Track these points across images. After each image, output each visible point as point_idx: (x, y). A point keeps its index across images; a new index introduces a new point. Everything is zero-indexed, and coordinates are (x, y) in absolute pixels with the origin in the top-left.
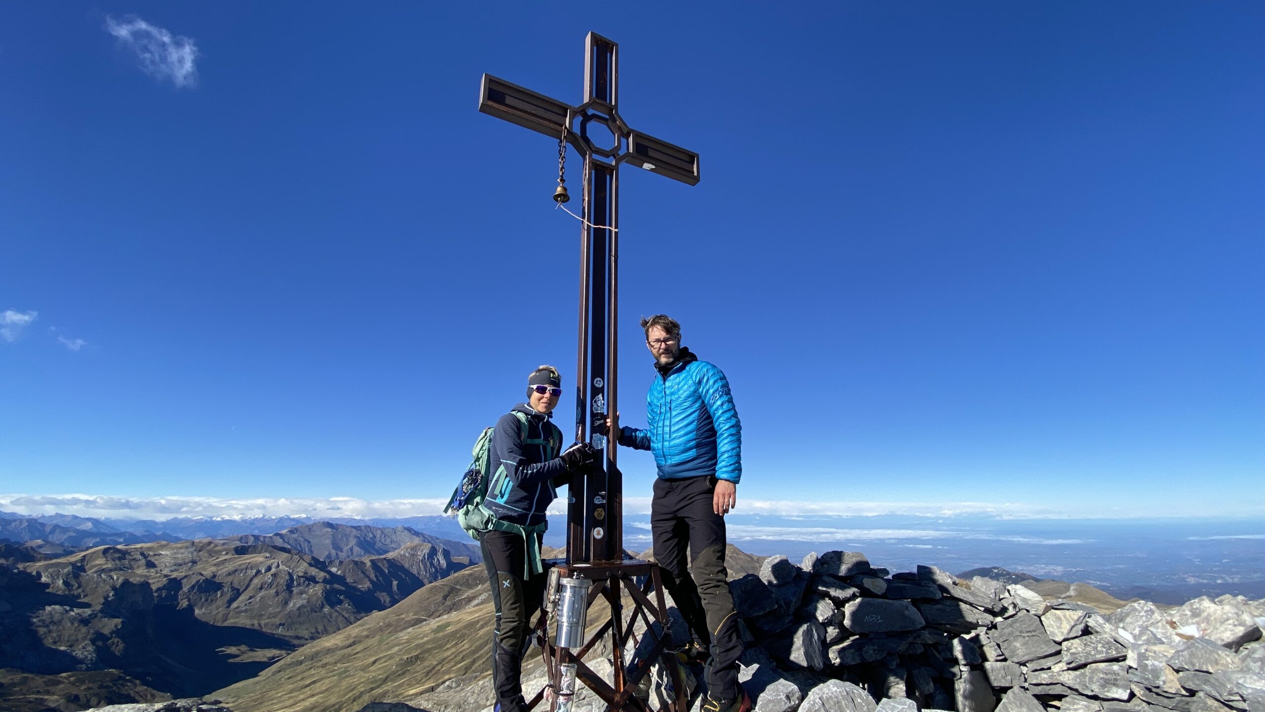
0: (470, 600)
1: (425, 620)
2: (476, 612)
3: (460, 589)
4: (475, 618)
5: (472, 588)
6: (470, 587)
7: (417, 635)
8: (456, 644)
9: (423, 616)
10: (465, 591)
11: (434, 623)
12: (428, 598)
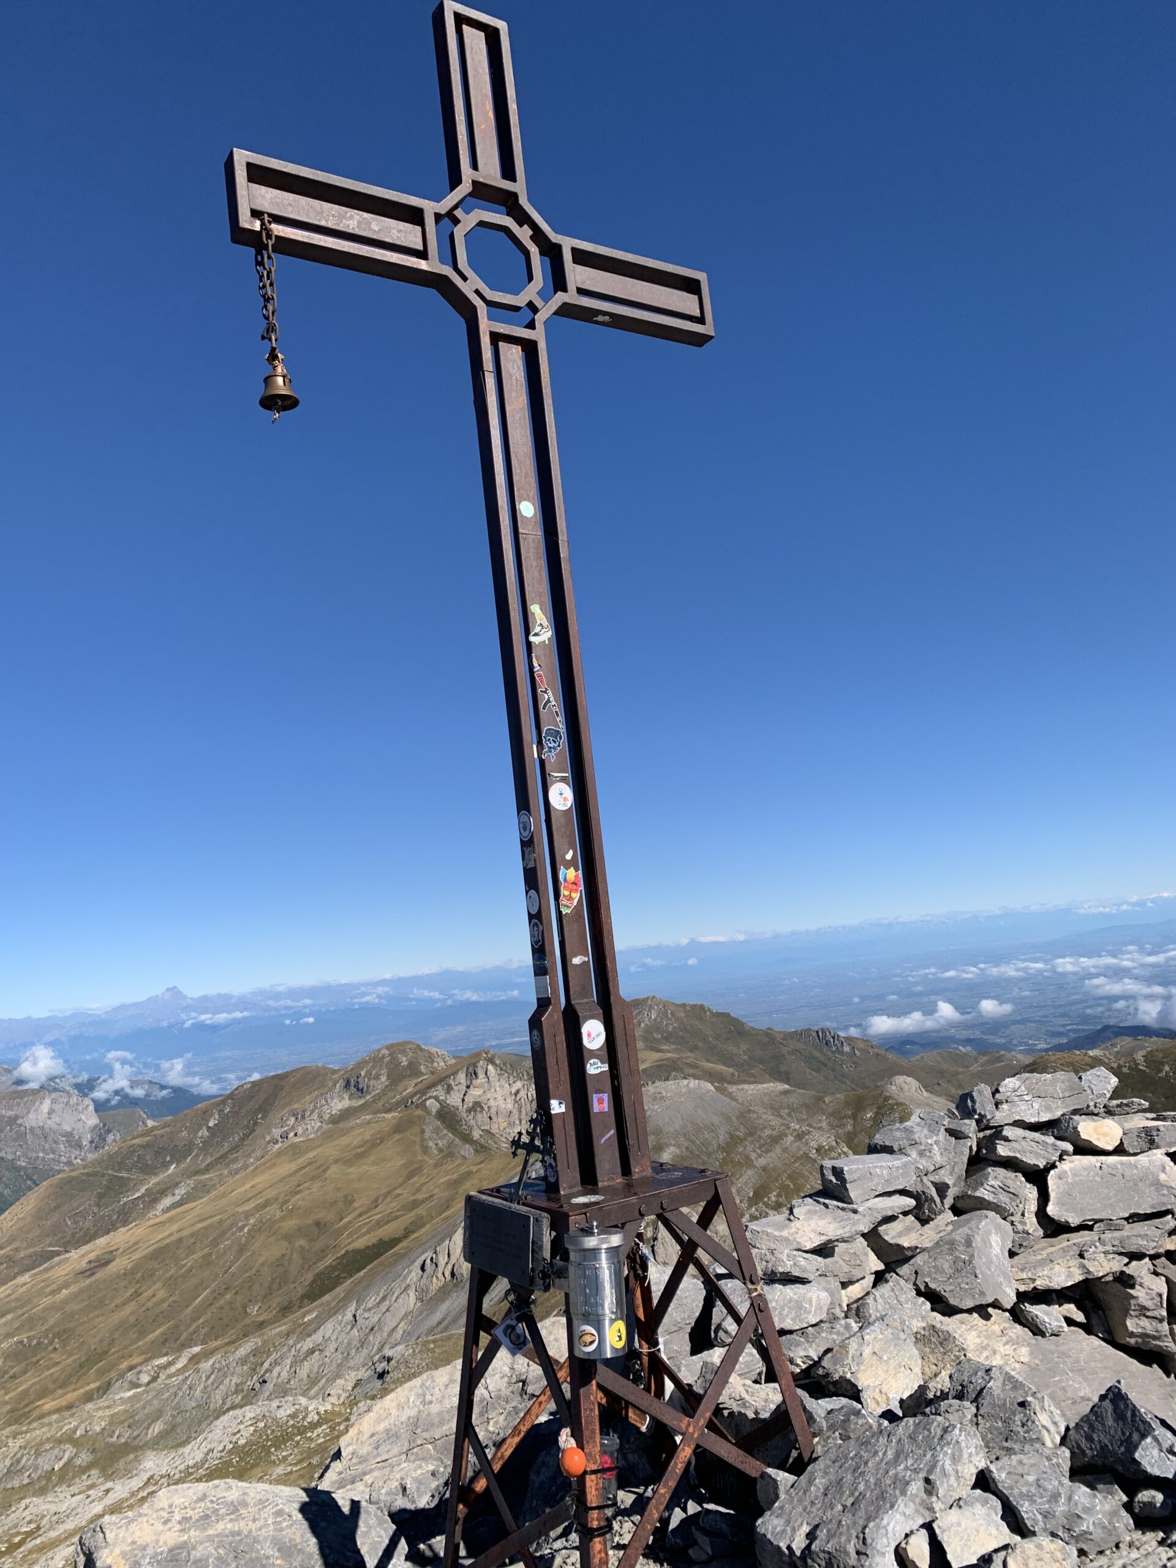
0: (153, 1198)
1: (58, 1254)
2: (171, 1220)
3: (129, 1178)
4: (171, 1235)
5: (156, 1174)
6: (149, 1170)
7: (43, 1288)
8: (137, 1294)
9: (50, 1245)
10: (142, 1182)
11: (78, 1257)
12: (56, 1208)
